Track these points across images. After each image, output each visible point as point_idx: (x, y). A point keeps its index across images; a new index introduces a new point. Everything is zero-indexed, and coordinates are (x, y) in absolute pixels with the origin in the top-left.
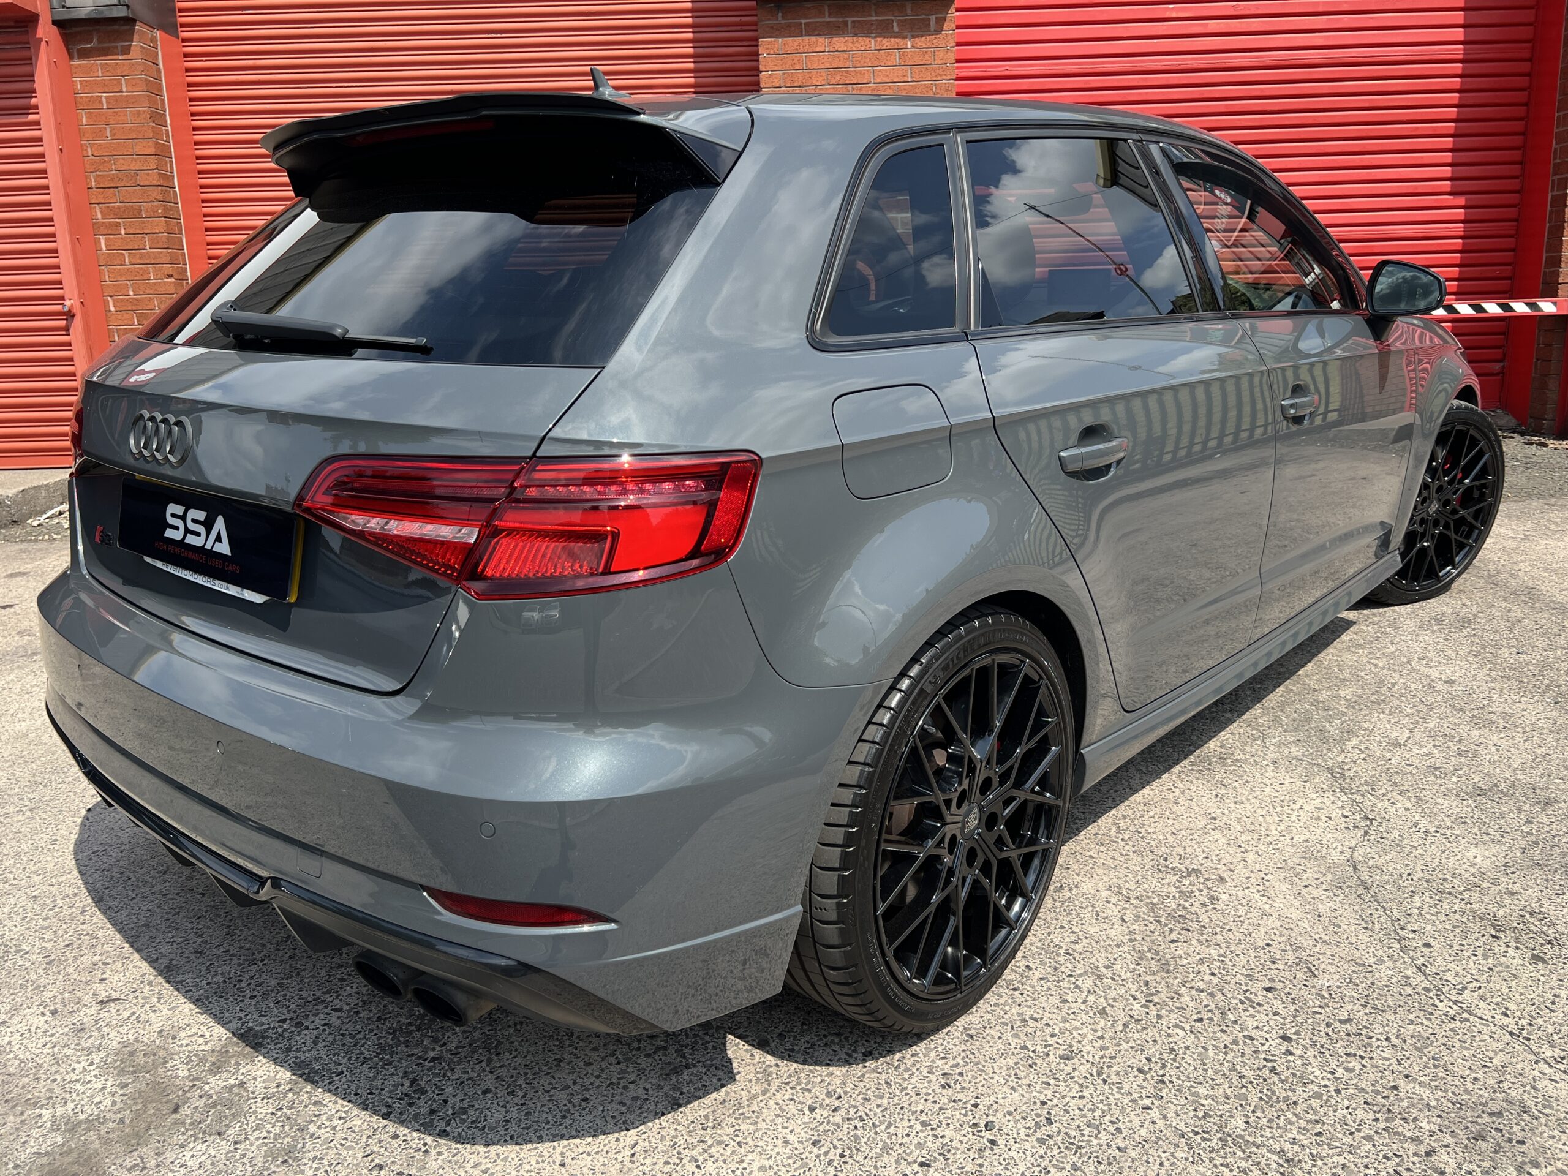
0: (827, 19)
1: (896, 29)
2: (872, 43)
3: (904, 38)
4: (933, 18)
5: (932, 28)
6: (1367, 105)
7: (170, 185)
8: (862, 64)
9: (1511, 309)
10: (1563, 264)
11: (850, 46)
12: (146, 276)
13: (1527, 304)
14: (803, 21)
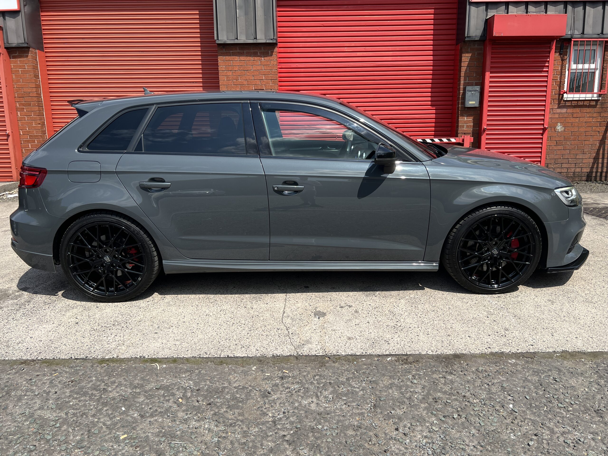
0: (238, 51)
1: (259, 54)
2: (252, 58)
3: (261, 57)
4: (270, 51)
5: (270, 54)
6: (405, 78)
7: (40, 96)
8: (249, 64)
9: (443, 141)
10: (459, 128)
11: (245, 59)
12: (32, 124)
13: (447, 139)
14: (231, 51)
